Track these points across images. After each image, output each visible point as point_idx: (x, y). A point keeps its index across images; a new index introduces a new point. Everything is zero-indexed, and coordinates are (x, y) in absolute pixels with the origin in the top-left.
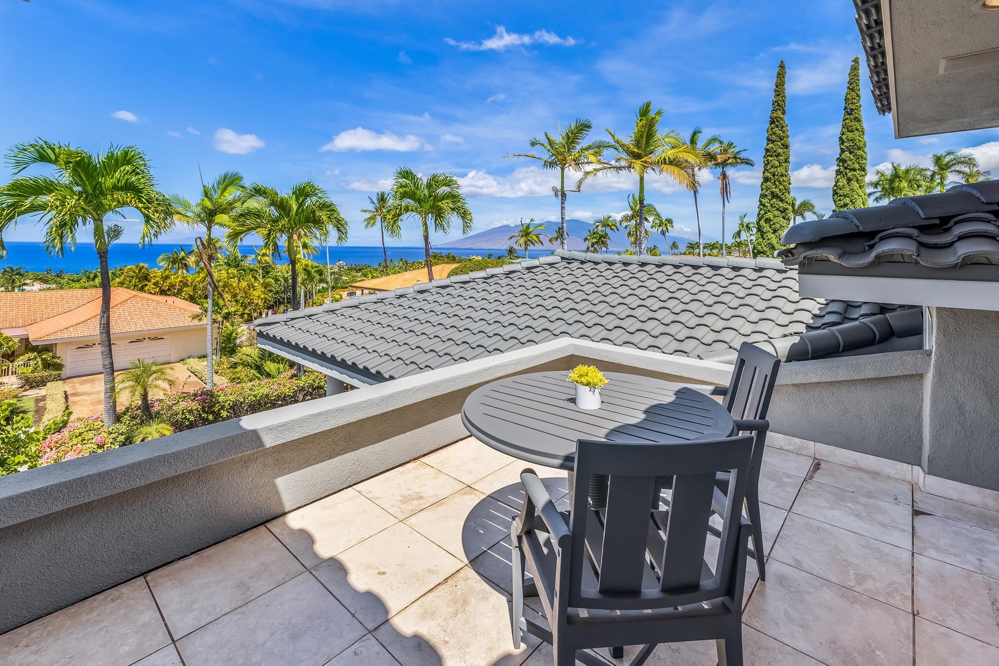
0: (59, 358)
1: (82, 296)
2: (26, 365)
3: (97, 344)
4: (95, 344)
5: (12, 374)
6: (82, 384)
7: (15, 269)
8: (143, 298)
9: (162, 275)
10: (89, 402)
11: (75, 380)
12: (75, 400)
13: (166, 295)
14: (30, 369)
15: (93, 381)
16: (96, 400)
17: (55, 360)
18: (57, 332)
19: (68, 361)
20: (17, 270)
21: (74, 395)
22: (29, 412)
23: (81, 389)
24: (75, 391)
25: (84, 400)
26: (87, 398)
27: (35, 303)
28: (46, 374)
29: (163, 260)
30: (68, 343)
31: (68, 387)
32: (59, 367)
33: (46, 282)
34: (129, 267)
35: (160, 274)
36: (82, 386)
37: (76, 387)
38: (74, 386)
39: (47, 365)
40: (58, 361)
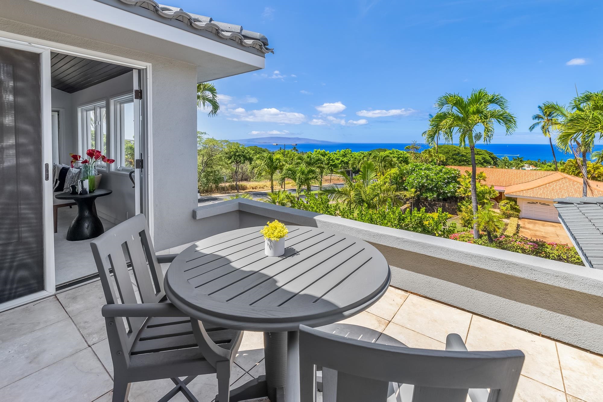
0: (518, 206)
1: (536, 174)
2: (504, 206)
3: (538, 203)
4: (537, 203)
5: (498, 209)
6: (529, 223)
7: (520, 158)
8: (570, 180)
9: (593, 166)
10: (530, 234)
11: (526, 220)
12: (522, 231)
13: (597, 180)
14: (505, 208)
15: (535, 223)
16: (534, 234)
17: (516, 207)
18: (517, 192)
19: (523, 208)
20: (520, 159)
21: (524, 228)
22: (501, 229)
23: (528, 226)
24: (524, 226)
25: (527, 232)
26: (529, 232)
27: (512, 175)
28: (512, 212)
29: (595, 156)
30: (523, 199)
31: (521, 223)
32: (518, 211)
33: (536, 166)
34: (569, 160)
35: (592, 165)
36: (528, 224)
37: (525, 224)
38: (525, 223)
39: (513, 208)
40: (518, 207)
